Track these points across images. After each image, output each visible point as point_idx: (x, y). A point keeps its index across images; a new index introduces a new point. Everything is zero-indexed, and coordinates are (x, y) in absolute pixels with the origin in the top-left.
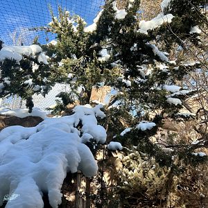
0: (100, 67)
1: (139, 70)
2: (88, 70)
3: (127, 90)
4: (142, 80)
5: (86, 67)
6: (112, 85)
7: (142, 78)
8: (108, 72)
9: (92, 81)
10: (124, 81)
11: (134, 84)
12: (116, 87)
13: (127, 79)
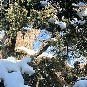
0: (26, 7)
1: (75, 9)
2: (10, 11)
3: (62, 34)
4: (79, 22)
5: (8, 7)
6: (43, 27)
7: (79, 19)
8: (37, 14)
9: (16, 26)
10: (57, 22)
11: (70, 26)
12: (48, 30)
13: (61, 20)
